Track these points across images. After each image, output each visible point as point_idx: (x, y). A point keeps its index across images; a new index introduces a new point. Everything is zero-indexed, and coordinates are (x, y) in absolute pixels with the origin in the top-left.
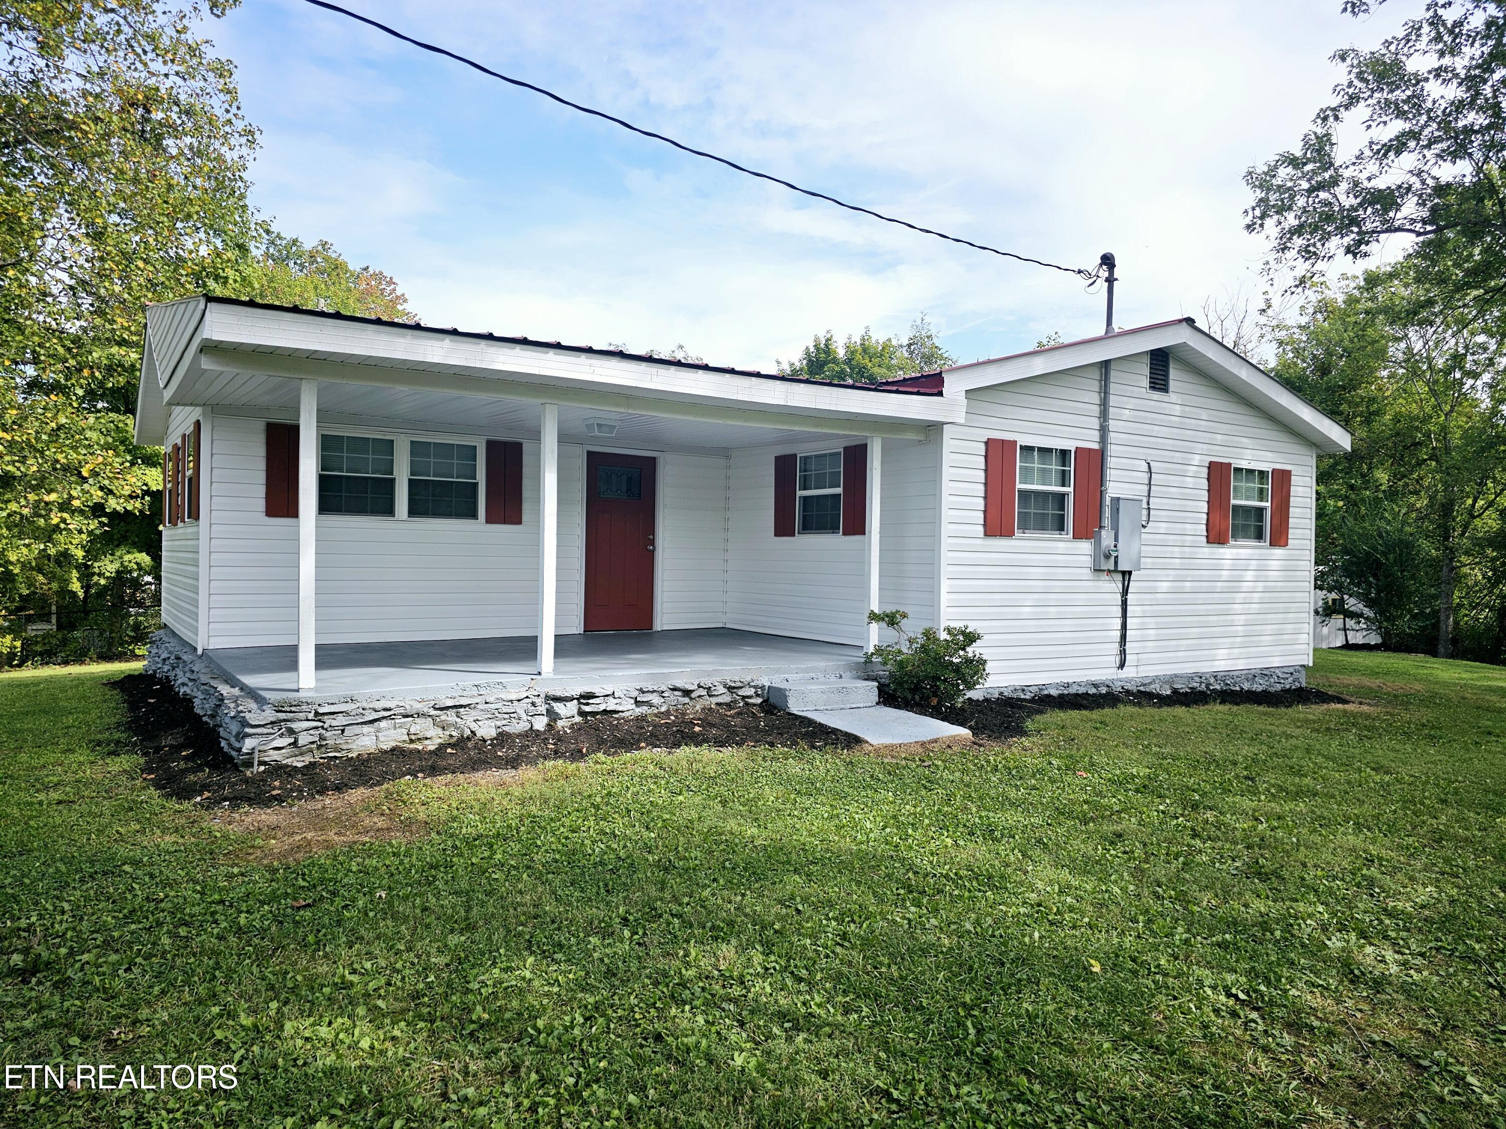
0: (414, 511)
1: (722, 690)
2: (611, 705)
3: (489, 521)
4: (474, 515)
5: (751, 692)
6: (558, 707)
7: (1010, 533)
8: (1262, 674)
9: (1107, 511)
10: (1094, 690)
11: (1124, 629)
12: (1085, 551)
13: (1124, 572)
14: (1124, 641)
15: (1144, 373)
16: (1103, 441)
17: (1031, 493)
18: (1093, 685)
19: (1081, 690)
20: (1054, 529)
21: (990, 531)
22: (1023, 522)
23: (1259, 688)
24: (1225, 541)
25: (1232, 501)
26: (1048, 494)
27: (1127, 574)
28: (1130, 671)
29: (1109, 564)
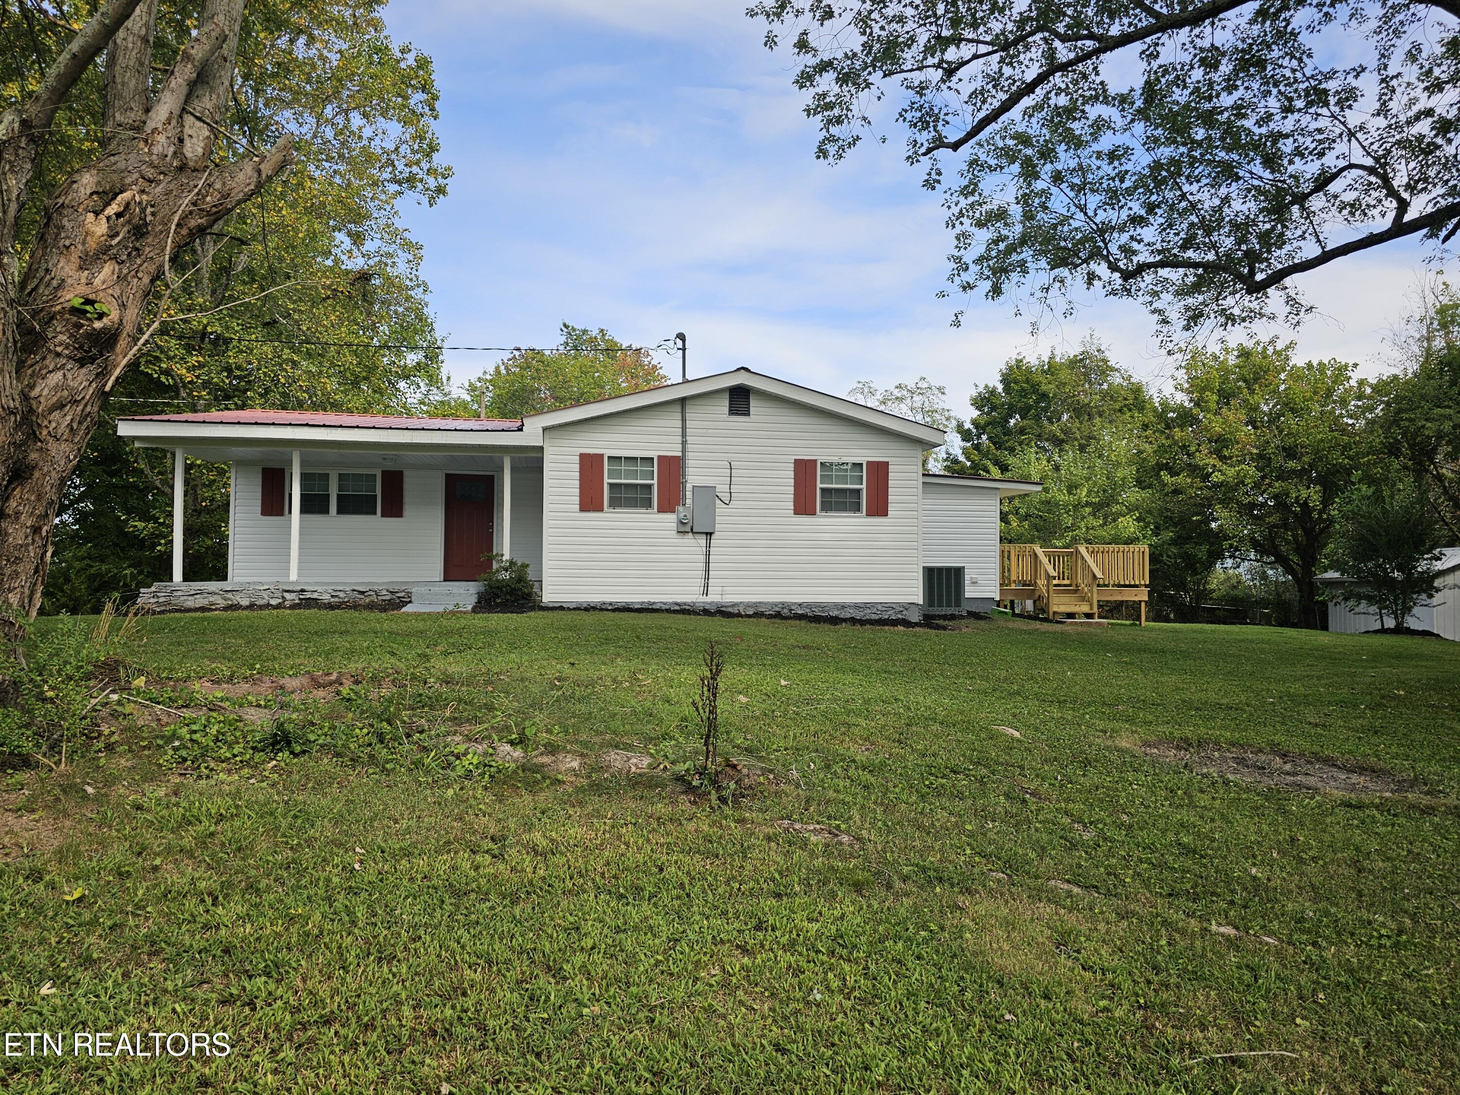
0: (340, 511)
1: (385, 592)
2: (315, 596)
3: (383, 515)
4: (375, 513)
5: (402, 594)
6: (287, 595)
7: (600, 509)
8: (857, 606)
9: (689, 494)
10: (677, 608)
11: (707, 570)
12: (670, 520)
13: (707, 534)
14: (707, 578)
15: (724, 404)
16: (684, 451)
17: (620, 485)
18: (677, 604)
19: (664, 607)
20: (642, 506)
21: (584, 508)
22: (615, 503)
23: (848, 616)
24: (814, 513)
25: (819, 486)
26: (636, 485)
27: (709, 534)
28: (714, 597)
29: (686, 528)
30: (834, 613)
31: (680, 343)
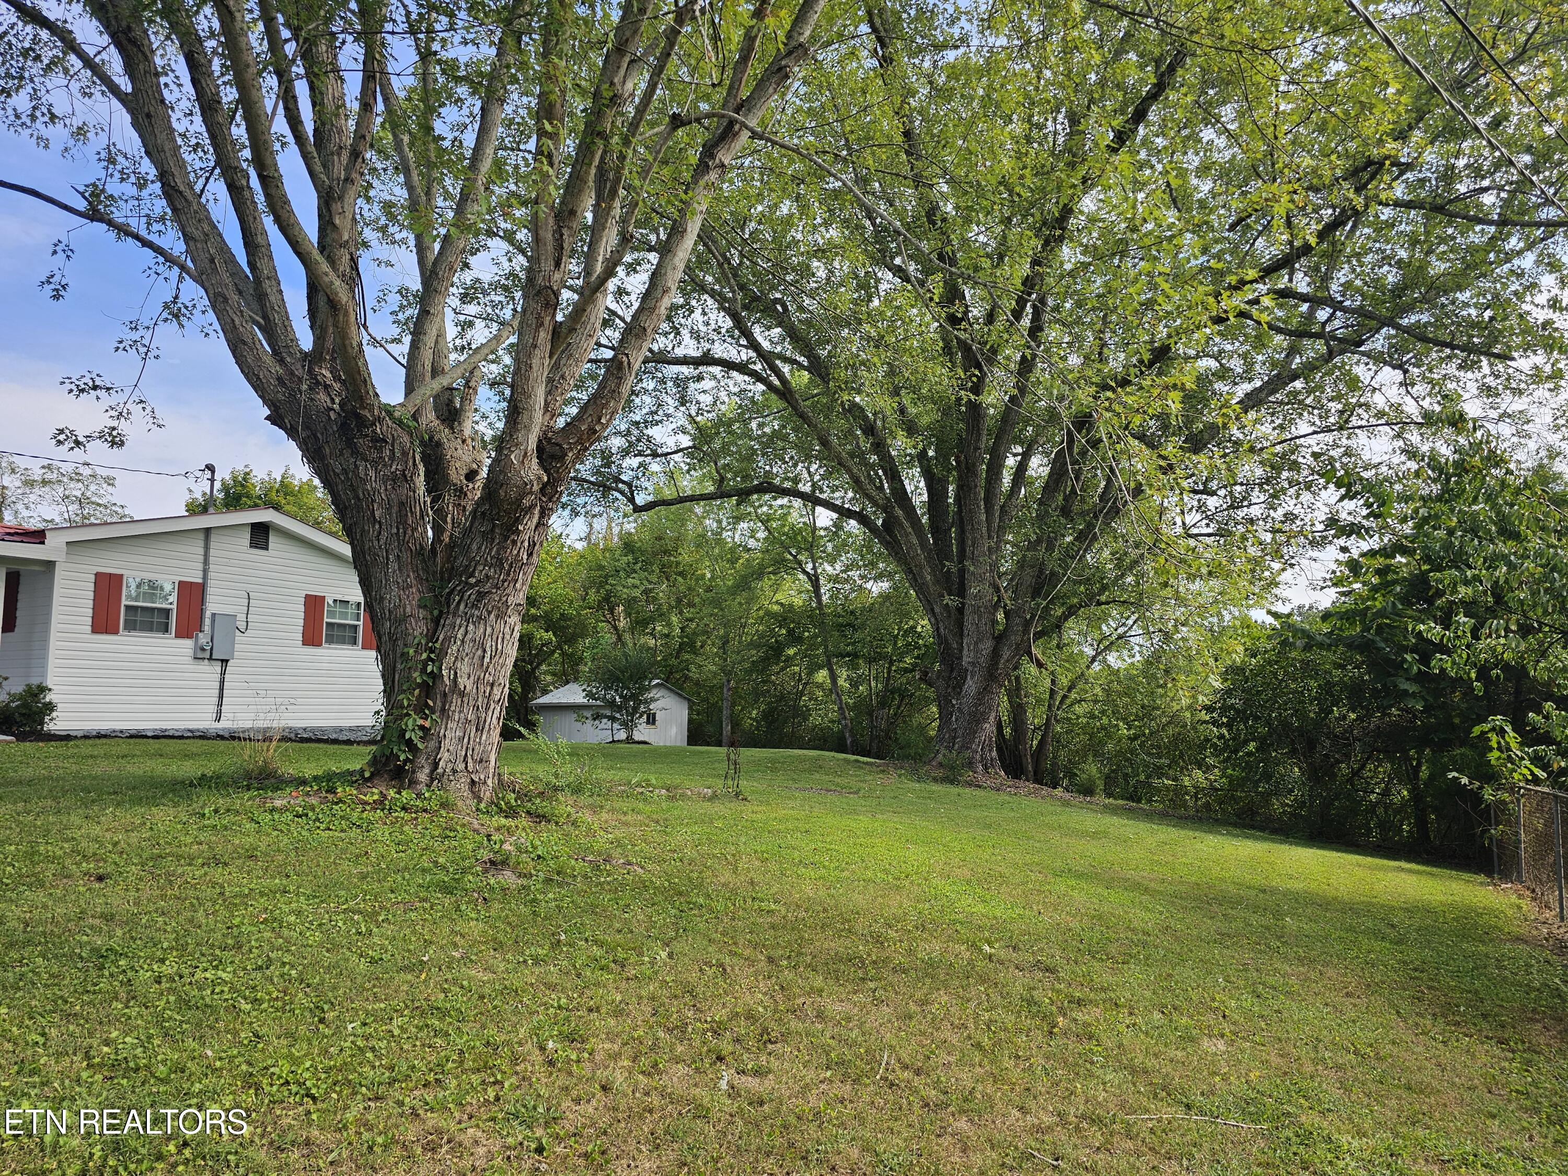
7: (115, 632)
8: (351, 729)
9: (207, 622)
10: (190, 734)
11: (221, 696)
12: (187, 645)
13: (222, 661)
14: (220, 704)
15: (245, 538)
16: (205, 577)
17: (136, 608)
18: (189, 731)
19: (177, 734)
20: (158, 631)
21: (96, 629)
22: (131, 626)
23: (345, 738)
24: (319, 645)
25: (326, 620)
26: (153, 609)
27: (225, 662)
28: (225, 724)
29: (205, 654)
30: (334, 736)
31: (208, 474)
